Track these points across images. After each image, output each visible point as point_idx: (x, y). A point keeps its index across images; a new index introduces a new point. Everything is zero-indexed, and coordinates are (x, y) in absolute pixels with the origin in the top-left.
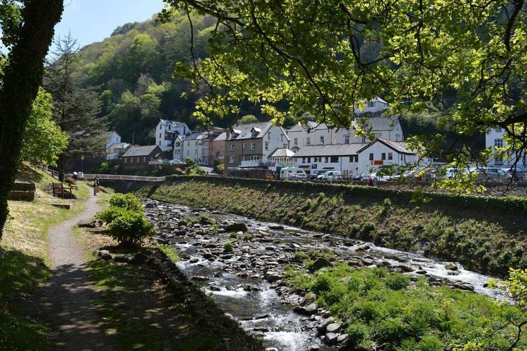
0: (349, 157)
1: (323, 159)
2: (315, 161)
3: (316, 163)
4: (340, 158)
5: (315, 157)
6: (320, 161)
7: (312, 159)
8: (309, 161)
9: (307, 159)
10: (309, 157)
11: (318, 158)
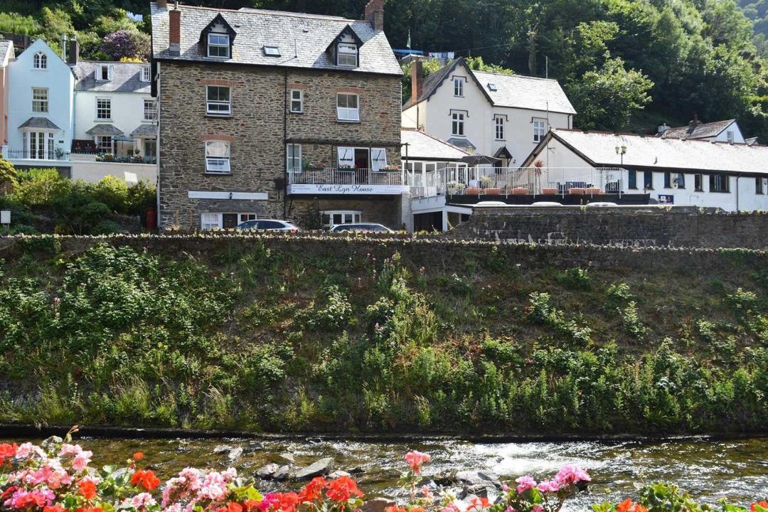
0: (753, 181)
1: (690, 180)
2: (667, 185)
3: (668, 192)
4: (732, 180)
5: (667, 171)
6: (682, 187)
7: (658, 179)
8: (648, 183)
9: (640, 176)
10: (649, 171)
11: (673, 176)
